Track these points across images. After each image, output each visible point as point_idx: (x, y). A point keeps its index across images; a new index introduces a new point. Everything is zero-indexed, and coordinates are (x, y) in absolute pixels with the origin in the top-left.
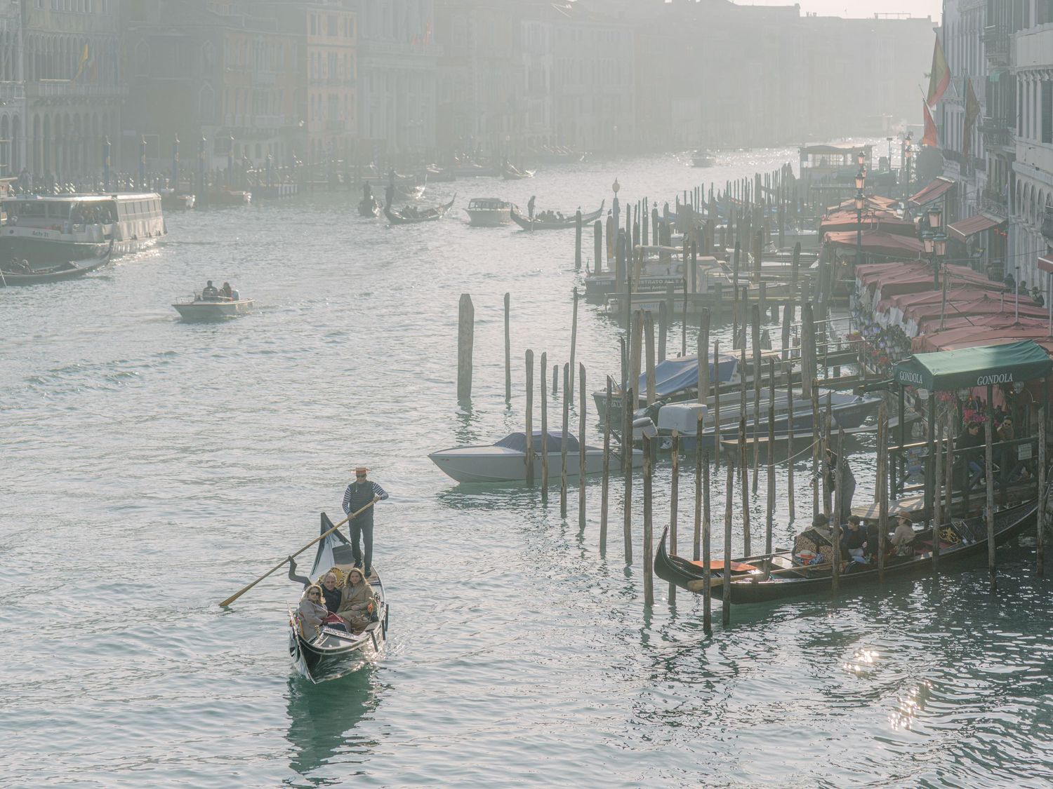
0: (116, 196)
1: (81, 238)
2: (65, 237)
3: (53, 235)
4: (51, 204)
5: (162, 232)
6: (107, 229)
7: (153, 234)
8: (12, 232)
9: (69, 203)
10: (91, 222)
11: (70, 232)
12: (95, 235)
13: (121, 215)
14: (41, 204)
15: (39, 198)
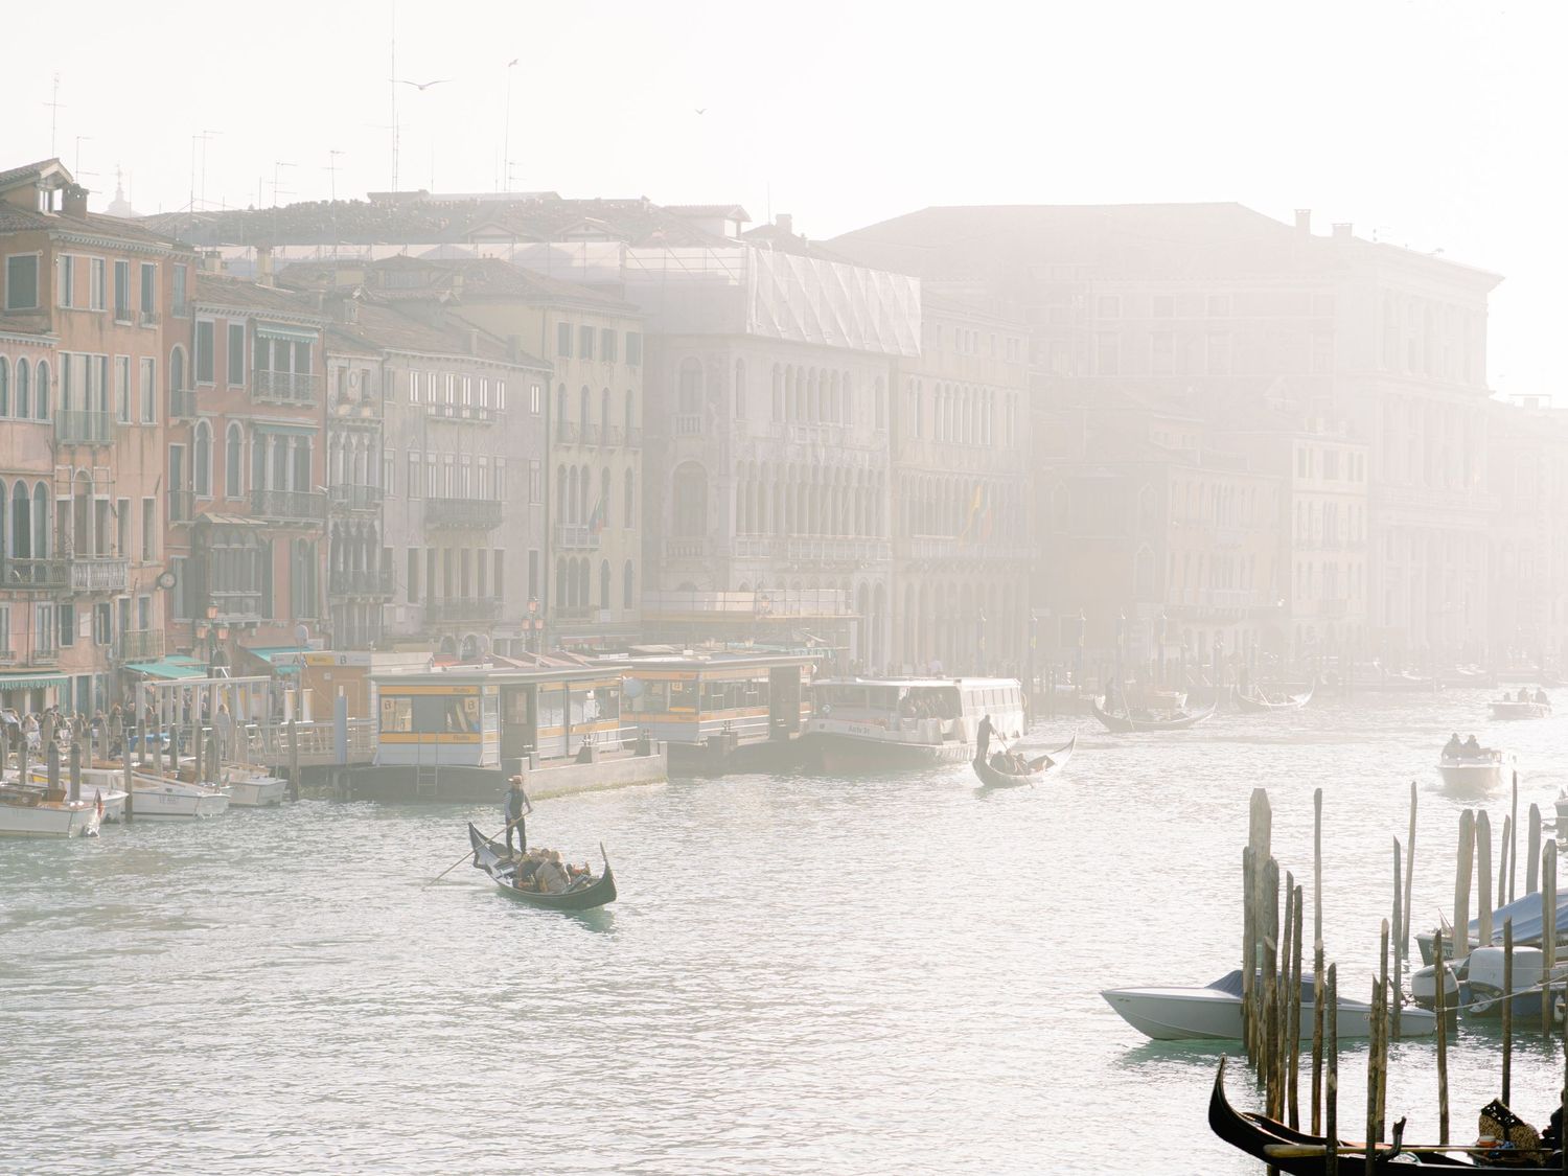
0: (959, 681)
1: (912, 736)
2: (889, 735)
3: (875, 732)
4: (874, 689)
5: (1021, 734)
6: (947, 726)
7: (1008, 735)
8: (822, 726)
9: (896, 689)
10: (924, 717)
11: (898, 728)
12: (930, 734)
13: (966, 707)
14: (862, 689)
15: (859, 680)
